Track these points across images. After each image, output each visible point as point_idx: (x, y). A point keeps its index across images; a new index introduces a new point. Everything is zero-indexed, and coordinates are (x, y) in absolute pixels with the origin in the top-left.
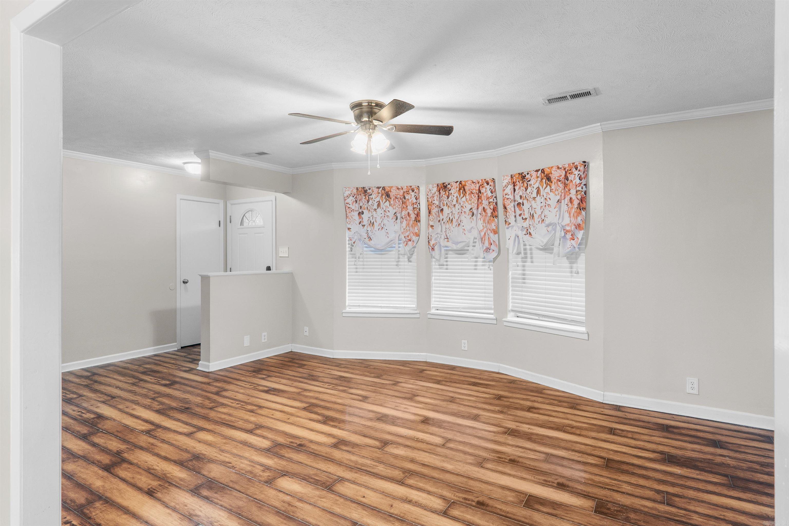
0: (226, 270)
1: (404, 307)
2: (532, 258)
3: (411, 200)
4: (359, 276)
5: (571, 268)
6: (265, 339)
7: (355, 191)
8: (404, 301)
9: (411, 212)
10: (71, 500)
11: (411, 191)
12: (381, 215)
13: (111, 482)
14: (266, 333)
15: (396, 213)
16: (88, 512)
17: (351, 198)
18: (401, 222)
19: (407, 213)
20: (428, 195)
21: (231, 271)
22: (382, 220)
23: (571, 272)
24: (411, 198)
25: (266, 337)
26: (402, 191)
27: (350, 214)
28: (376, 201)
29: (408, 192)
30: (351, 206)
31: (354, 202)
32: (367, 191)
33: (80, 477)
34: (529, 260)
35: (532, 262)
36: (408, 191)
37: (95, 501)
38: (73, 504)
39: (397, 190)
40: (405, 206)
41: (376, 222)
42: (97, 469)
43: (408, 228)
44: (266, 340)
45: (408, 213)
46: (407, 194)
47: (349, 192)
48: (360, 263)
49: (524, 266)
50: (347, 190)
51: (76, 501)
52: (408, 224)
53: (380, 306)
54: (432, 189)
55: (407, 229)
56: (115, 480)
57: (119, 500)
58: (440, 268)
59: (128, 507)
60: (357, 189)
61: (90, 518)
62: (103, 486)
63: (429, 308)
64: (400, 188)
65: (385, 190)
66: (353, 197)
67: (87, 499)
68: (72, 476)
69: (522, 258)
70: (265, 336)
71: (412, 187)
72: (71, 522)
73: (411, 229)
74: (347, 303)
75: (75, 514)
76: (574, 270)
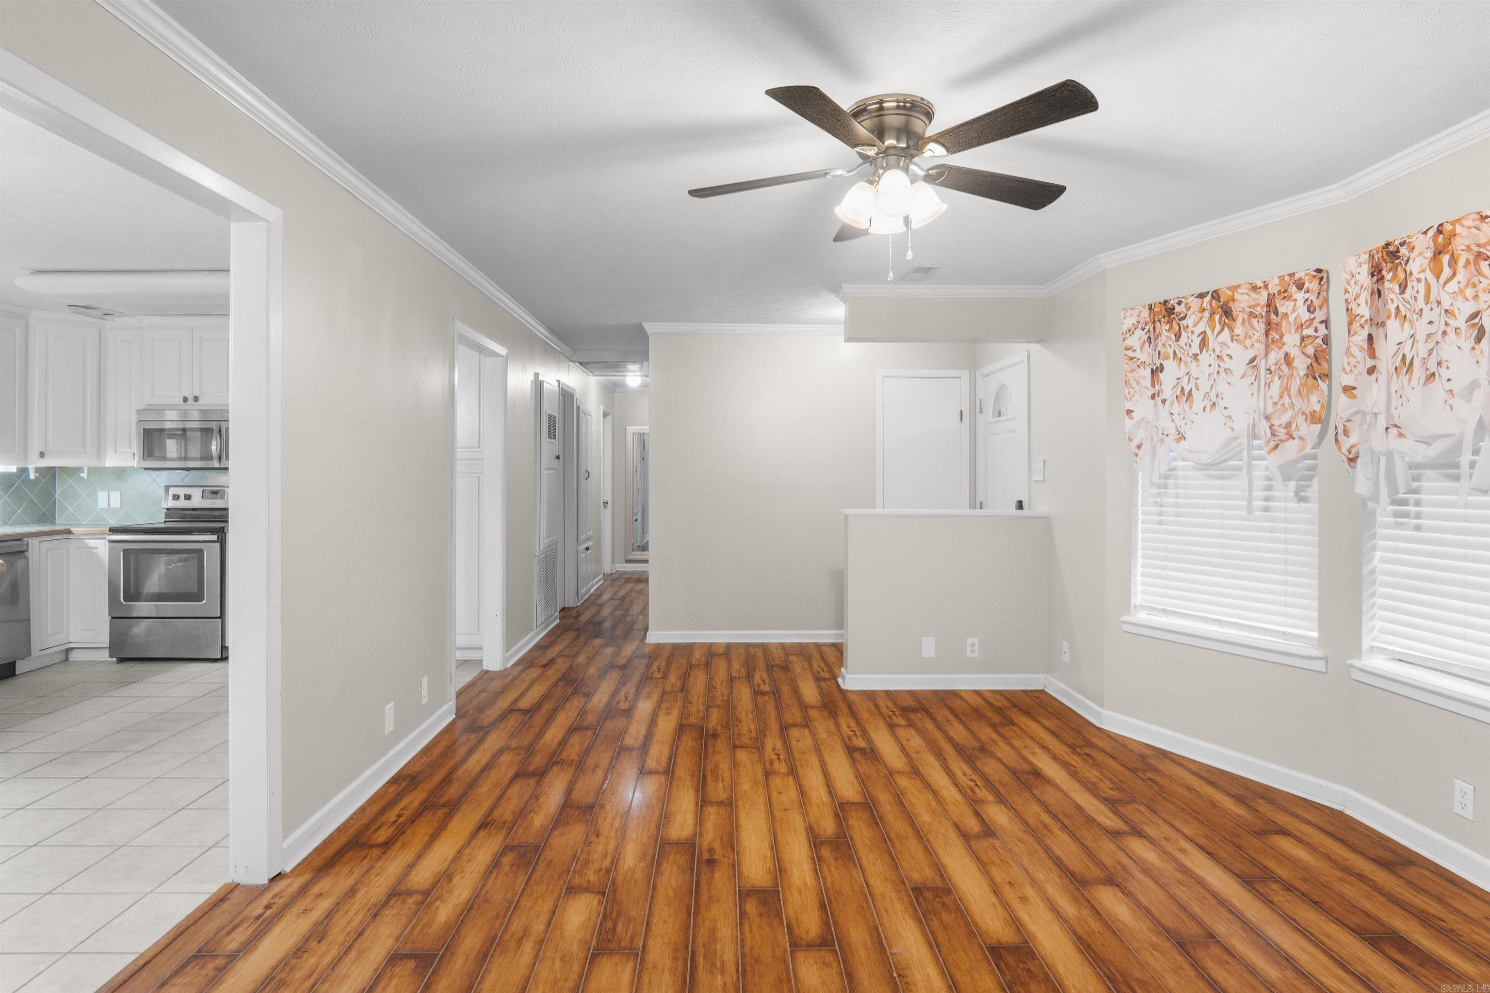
0: (972, 506)
1: (1284, 633)
3: (1295, 315)
4: (1166, 532)
6: (973, 652)
7: (1146, 313)
8: (1285, 615)
9: (1294, 352)
11: (1295, 289)
12: (1211, 370)
14: (976, 640)
15: (1254, 358)
17: (1139, 333)
18: (1268, 385)
19: (1281, 355)
20: (1346, 291)
21: (981, 508)
22: (1211, 382)
24: (1294, 311)
25: (976, 648)
26: (1265, 294)
27: (1132, 375)
28: (1196, 334)
29: (1285, 294)
30: (1138, 354)
31: (1144, 342)
32: (1174, 308)
36: (1285, 291)
39: (1253, 294)
40: (1277, 337)
41: (1198, 390)
43: (1286, 400)
44: (976, 655)
45: (1287, 355)
46: (1284, 298)
47: (1134, 320)
48: (1168, 500)
50: (1128, 314)
52: (1286, 389)
53: (1217, 620)
54: (1359, 270)
55: (1283, 405)
58: (1398, 525)
60: (1150, 308)
63: (1356, 650)
64: (1260, 284)
65: (1218, 300)
66: (1143, 330)
70: (973, 645)
71: (1297, 276)
73: (1299, 403)
74: (1138, 599)
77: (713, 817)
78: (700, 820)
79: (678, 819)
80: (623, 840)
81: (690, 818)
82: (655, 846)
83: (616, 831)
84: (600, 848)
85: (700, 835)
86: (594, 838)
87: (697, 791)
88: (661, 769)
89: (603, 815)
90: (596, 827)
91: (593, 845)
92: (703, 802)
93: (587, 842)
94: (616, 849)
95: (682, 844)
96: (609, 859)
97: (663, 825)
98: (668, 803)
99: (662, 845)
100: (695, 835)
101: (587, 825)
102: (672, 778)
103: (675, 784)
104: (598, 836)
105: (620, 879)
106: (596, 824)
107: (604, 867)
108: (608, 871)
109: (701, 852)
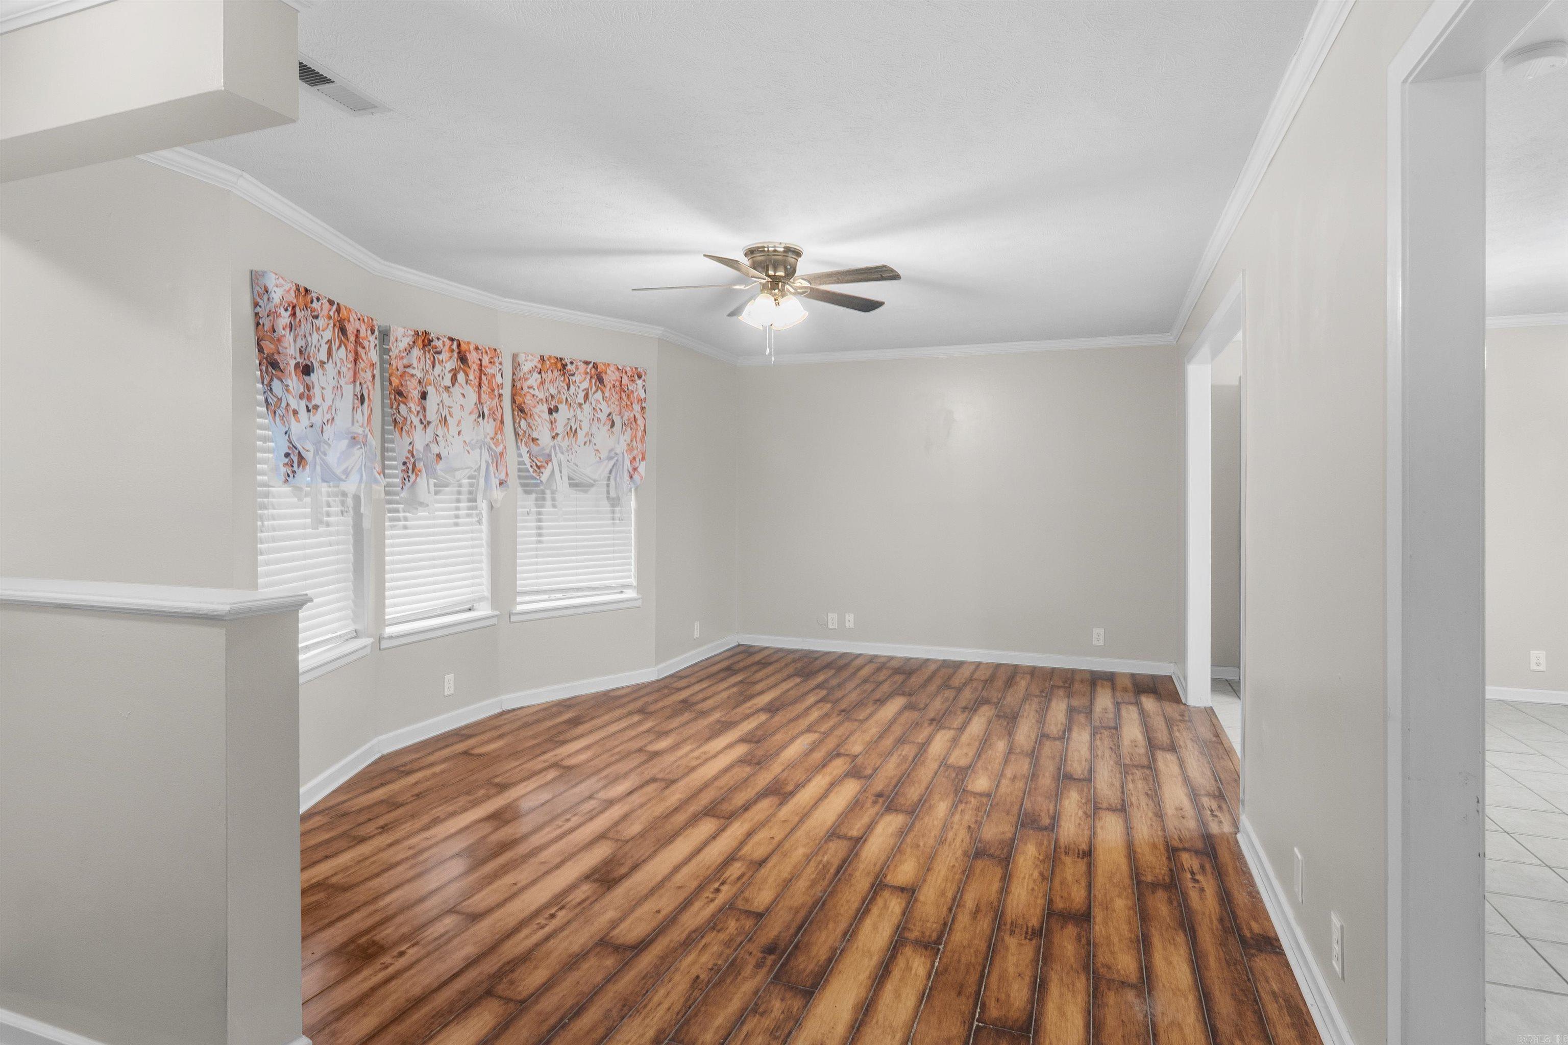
2: (553, 499)
5: (613, 512)
10: (1171, 903)
13: (1105, 895)
16: (1166, 878)
23: (613, 519)
33: (1130, 931)
34: (548, 503)
35: (554, 506)
37: (1147, 884)
38: (1173, 897)
42: (1097, 928)
49: (539, 513)
51: (1166, 898)
56: (1098, 893)
57: (1124, 867)
59: (1125, 856)
61: (1171, 870)
62: (1119, 896)
67: (1153, 893)
68: (1139, 941)
69: (537, 500)
72: (1191, 879)
75: (1180, 884)
76: (617, 515)
77: (857, 827)
78: (870, 827)
79: (891, 830)
80: (947, 820)
81: (879, 829)
82: (919, 811)
83: (952, 828)
84: (967, 817)
85: (878, 814)
86: (973, 826)
87: (857, 854)
88: (886, 894)
89: (964, 845)
90: (972, 835)
91: (973, 820)
92: (858, 842)
93: (979, 824)
94: (953, 814)
95: (896, 810)
96: (959, 809)
97: (907, 826)
98: (895, 846)
99: (913, 812)
100: (882, 814)
101: (980, 838)
102: (877, 877)
103: (878, 868)
104: (969, 827)
105: (952, 796)
106: (971, 837)
107: (964, 804)
108: (961, 801)
109: (883, 804)
